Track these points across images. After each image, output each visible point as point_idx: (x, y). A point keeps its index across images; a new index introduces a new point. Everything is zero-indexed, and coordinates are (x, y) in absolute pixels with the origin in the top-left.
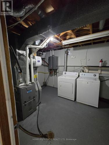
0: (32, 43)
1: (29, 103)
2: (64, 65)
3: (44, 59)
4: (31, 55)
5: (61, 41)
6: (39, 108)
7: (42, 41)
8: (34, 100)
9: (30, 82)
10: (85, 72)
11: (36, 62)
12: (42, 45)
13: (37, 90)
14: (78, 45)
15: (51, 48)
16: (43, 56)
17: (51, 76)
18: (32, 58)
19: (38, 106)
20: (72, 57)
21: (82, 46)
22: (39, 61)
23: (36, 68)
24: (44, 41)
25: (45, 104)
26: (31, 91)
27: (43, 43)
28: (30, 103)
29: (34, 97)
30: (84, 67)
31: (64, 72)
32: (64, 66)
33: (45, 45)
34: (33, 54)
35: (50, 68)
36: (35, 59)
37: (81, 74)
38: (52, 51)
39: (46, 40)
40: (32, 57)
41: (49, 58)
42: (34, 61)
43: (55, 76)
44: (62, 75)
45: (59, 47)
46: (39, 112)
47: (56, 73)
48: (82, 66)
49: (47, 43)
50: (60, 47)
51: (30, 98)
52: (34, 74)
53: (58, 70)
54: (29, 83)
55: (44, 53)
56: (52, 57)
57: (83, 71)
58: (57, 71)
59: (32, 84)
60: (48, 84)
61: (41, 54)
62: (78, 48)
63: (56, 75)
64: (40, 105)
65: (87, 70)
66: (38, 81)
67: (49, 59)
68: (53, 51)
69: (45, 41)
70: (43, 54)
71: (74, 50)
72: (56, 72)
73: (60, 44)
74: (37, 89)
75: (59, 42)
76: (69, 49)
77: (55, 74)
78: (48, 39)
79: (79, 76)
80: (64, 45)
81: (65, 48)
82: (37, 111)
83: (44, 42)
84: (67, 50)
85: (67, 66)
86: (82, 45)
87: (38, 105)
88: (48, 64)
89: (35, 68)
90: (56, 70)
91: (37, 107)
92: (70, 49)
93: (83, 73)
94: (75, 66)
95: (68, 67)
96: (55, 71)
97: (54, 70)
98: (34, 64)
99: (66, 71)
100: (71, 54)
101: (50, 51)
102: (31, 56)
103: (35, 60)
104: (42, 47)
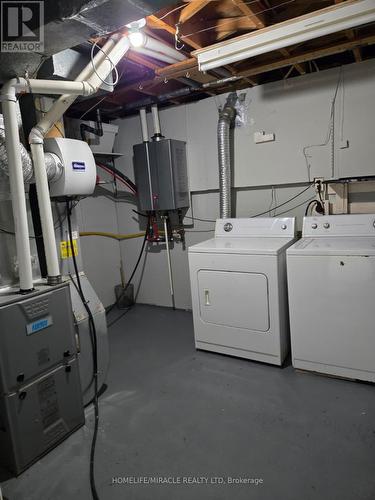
0: (35, 66)
1: (40, 383)
2: (218, 187)
3: (112, 158)
4: (35, 130)
5: (187, 50)
6: (97, 413)
7: (85, 55)
8: (68, 369)
9: (39, 280)
10: (330, 213)
11: (62, 168)
12: (87, 78)
13: (78, 319)
14: (286, 69)
15: (141, 96)
16: (106, 146)
17: (157, 250)
18: (41, 149)
19: (92, 407)
20: (258, 136)
21: (308, 72)
22: (79, 166)
23: (65, 205)
24: (100, 55)
25: (130, 393)
26: (49, 321)
27: (90, 66)
28: (46, 387)
29: (67, 355)
30: (321, 185)
31: (220, 223)
32: (219, 191)
33: (104, 77)
34: (44, 126)
35: (144, 209)
36: (57, 152)
37: (307, 223)
38: (149, 110)
39: (105, 48)
40: (41, 140)
41: (138, 149)
42: (52, 167)
43: (178, 246)
44: (213, 236)
45: (185, 86)
46: (99, 433)
47: (182, 233)
48: (310, 183)
49: (115, 63)
50: (189, 89)
51: (43, 357)
52: (60, 235)
53: (189, 213)
54: (35, 285)
55: (105, 127)
56: (153, 144)
57: (320, 210)
58: (186, 221)
59: (49, 287)
60: (145, 296)
61: (92, 130)
62: (285, 84)
63: (182, 240)
64: (102, 401)
65: (338, 202)
66: (81, 274)
67: (135, 158)
68: (155, 109)
69: (106, 55)
70: (99, 133)
71: (266, 96)
72: (181, 225)
73: (187, 67)
74: (81, 315)
75: (181, 56)
76: (239, 92)
77: (176, 240)
78: (116, 42)
79: (298, 235)
80: (210, 72)
81: (217, 91)
82: (87, 430)
83: (96, 60)
84: (230, 103)
85: (233, 191)
86: (308, 67)
87: (94, 401)
88: (135, 188)
89: (62, 205)
90: (181, 212)
91: (89, 412)
92: (245, 95)
93: (322, 219)
94: (276, 186)
95: (239, 193)
96: (175, 221)
97: (166, 213)
98: (54, 180)
99: (233, 215)
100: (252, 121)
101: (137, 113)
102: (37, 137)
103: (57, 161)
104: (88, 88)
